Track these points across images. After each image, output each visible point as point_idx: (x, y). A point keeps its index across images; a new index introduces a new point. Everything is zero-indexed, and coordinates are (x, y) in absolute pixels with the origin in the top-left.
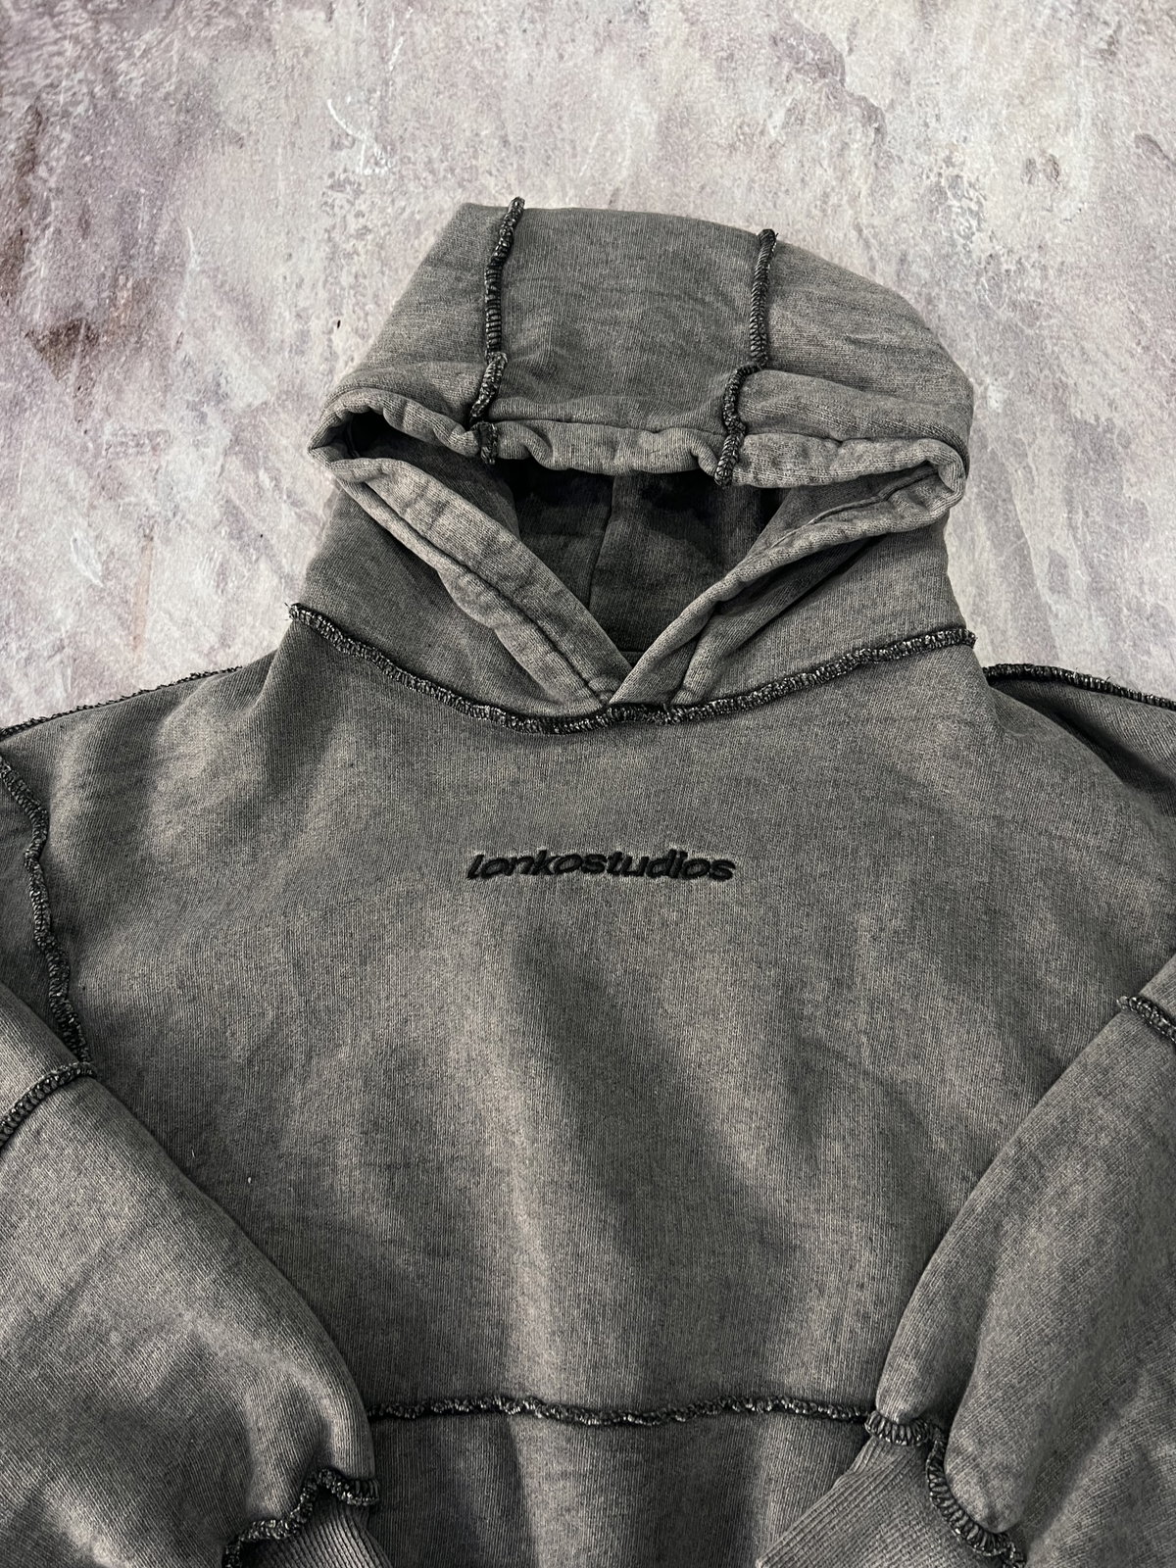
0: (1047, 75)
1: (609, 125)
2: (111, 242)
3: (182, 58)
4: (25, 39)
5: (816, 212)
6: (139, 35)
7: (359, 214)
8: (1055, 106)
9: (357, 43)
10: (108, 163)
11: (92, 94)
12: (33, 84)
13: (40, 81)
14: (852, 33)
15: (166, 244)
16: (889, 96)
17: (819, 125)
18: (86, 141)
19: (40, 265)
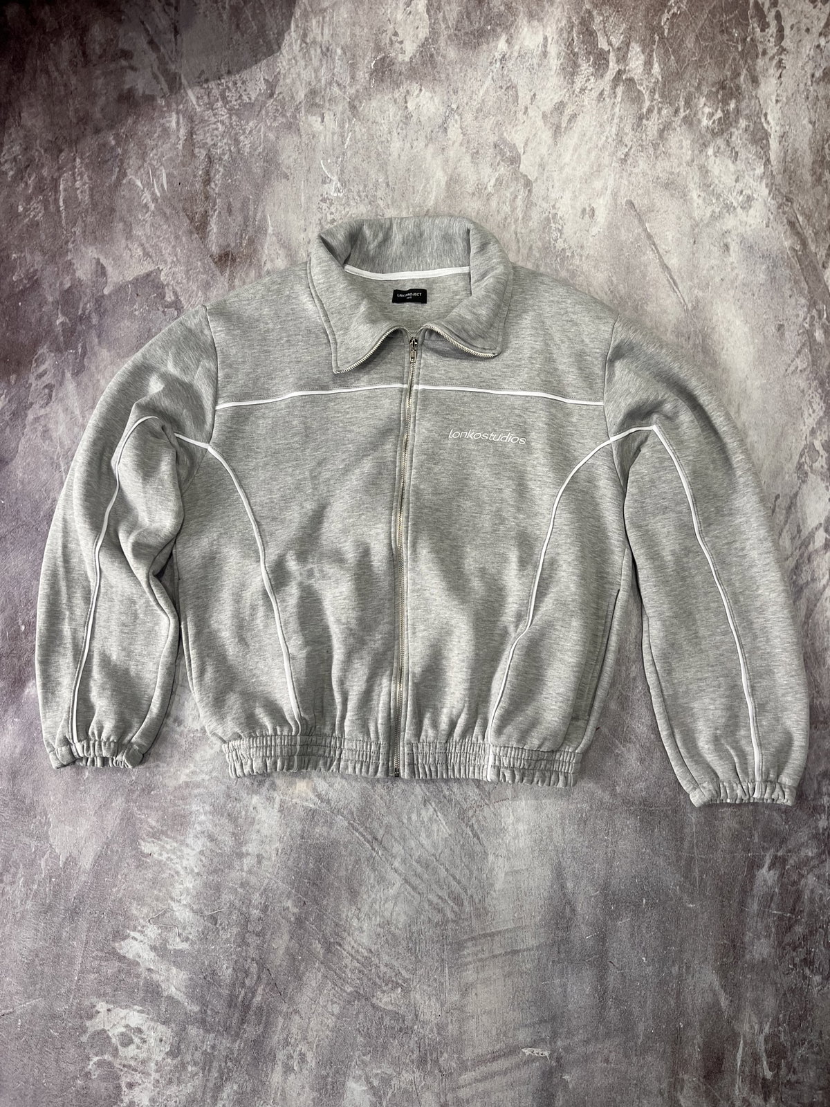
0: (597, 170)
1: (428, 180)
2: (240, 219)
3: (265, 136)
4: (203, 121)
5: (501, 225)
6: (247, 123)
7: (332, 213)
8: (598, 184)
9: (333, 134)
10: (237, 183)
11: (230, 150)
12: (206, 143)
13: (209, 141)
14: (526, 144)
15: (260, 221)
16: (536, 174)
17: (508, 186)
18: (229, 173)
19: (214, 227)
